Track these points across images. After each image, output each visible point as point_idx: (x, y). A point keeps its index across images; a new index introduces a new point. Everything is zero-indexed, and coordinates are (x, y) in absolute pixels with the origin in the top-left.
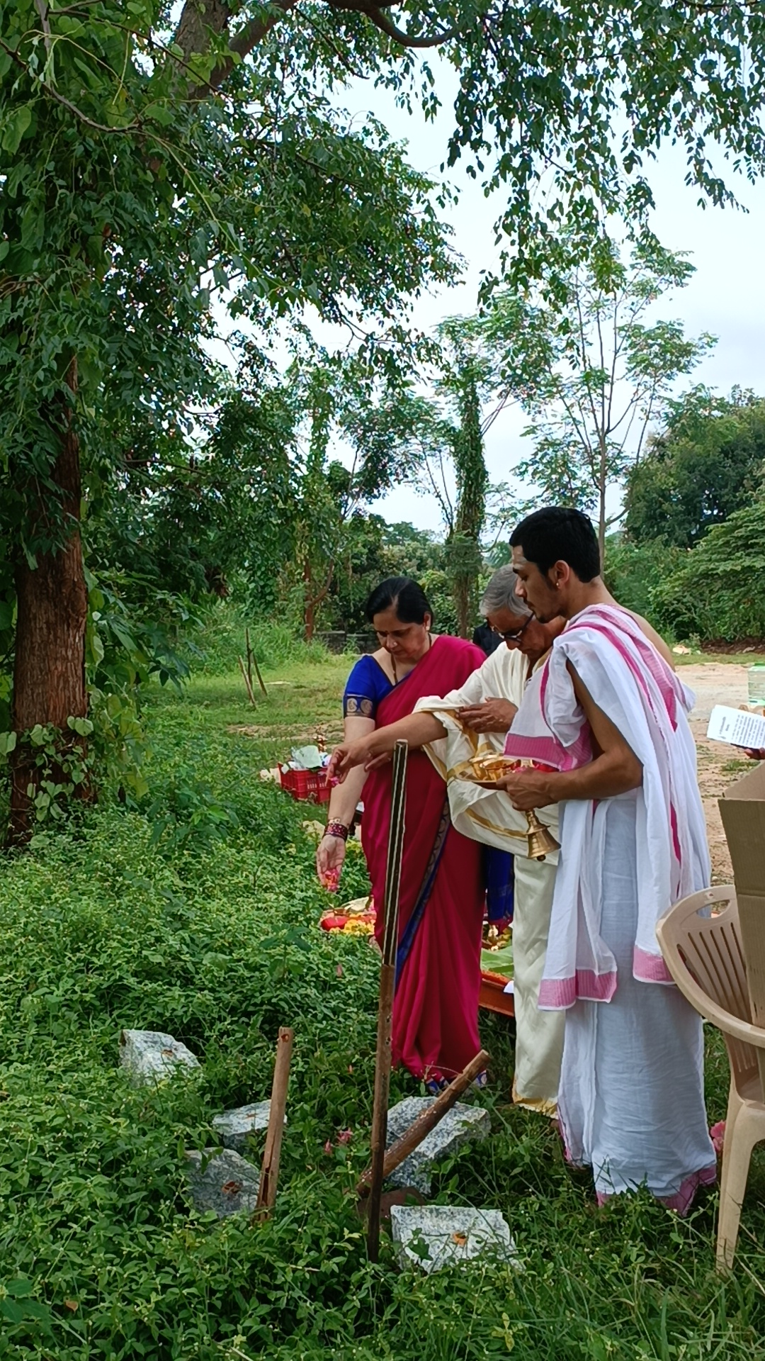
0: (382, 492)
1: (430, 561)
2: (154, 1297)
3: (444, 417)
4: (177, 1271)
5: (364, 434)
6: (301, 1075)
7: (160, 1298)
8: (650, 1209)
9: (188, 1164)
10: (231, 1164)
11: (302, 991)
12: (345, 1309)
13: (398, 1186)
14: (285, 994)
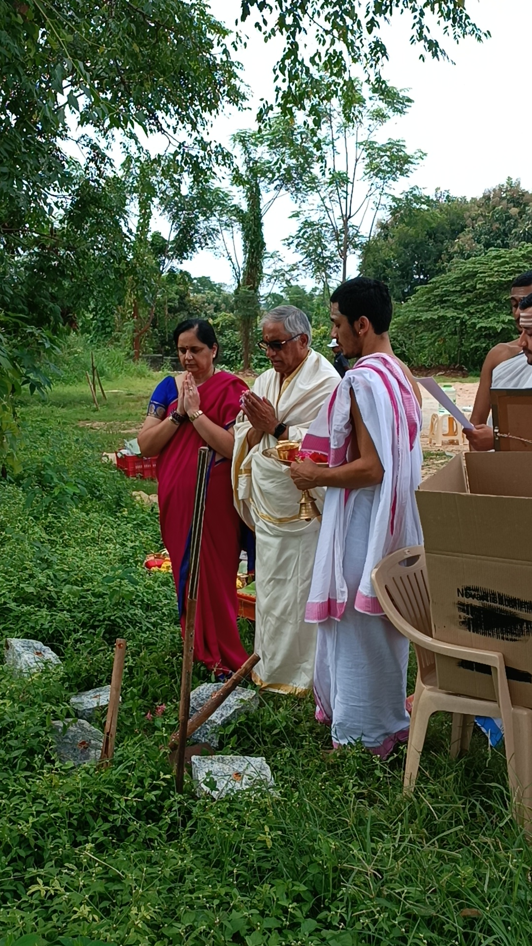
0: (190, 255)
1: (223, 306)
2: (31, 819)
3: (234, 202)
4: (46, 801)
5: (177, 213)
6: (131, 668)
7: (35, 820)
8: (362, 755)
9: (54, 730)
10: (83, 729)
11: (132, 611)
12: (160, 824)
13: (197, 742)
14: (120, 614)
